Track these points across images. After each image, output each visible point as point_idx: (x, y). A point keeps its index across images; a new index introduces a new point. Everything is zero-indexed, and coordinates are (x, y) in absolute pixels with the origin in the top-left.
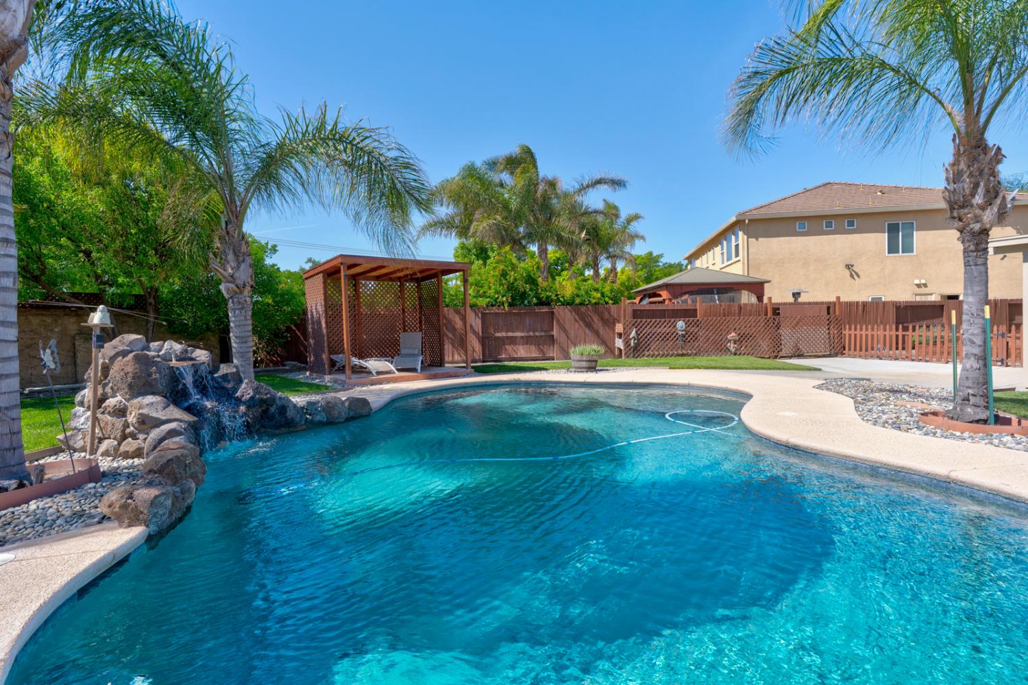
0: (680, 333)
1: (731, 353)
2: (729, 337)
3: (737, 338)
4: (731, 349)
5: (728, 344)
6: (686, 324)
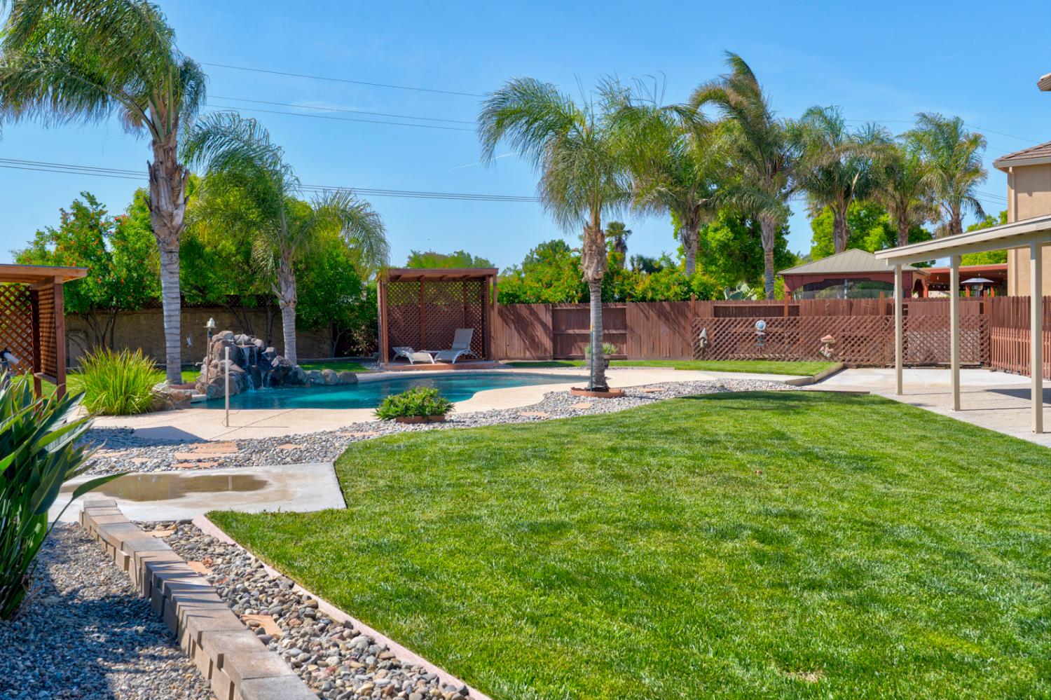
0: (760, 334)
1: (826, 358)
2: (823, 339)
3: (834, 341)
4: (825, 353)
5: (822, 348)
6: (767, 323)
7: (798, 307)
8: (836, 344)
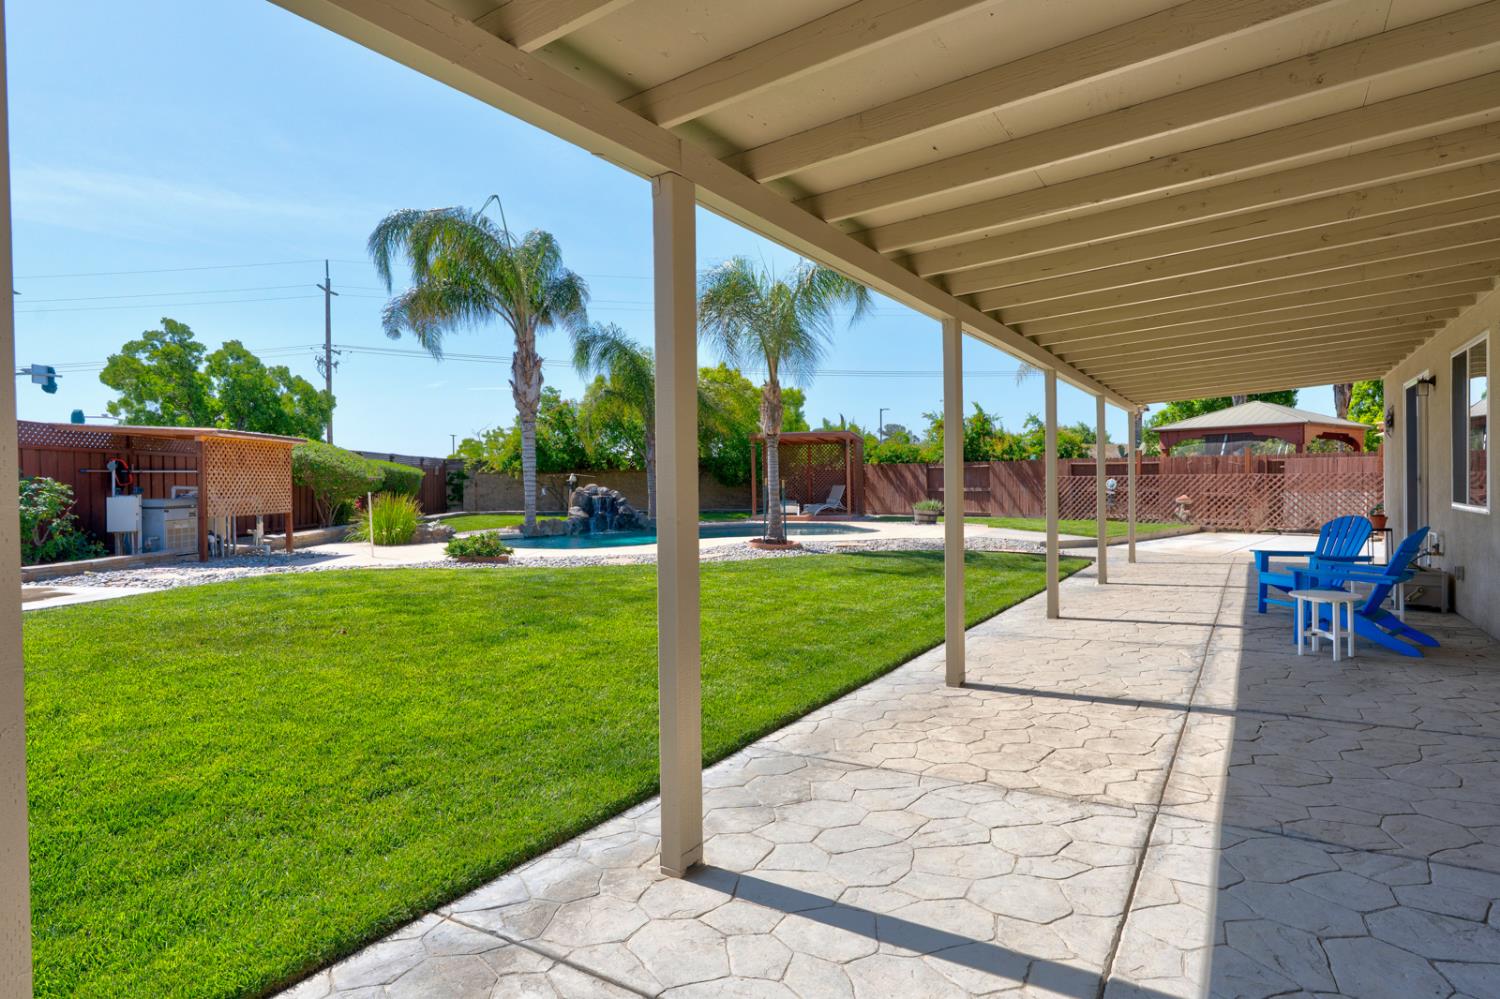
0: (1110, 493)
1: (1181, 520)
2: (1178, 500)
3: (1190, 502)
4: (1180, 515)
5: (1177, 509)
6: (1118, 482)
7: (1158, 464)
8: (1193, 505)
